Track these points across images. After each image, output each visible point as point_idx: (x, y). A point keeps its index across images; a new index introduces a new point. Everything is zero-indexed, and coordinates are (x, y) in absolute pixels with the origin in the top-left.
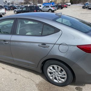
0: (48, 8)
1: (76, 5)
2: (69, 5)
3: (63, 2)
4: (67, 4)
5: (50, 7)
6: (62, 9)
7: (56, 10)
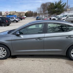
0: (13, 19)
1: (29, 17)
2: (25, 18)
3: (20, 15)
4: (24, 17)
5: (15, 18)
6: (22, 20)
7: (19, 21)
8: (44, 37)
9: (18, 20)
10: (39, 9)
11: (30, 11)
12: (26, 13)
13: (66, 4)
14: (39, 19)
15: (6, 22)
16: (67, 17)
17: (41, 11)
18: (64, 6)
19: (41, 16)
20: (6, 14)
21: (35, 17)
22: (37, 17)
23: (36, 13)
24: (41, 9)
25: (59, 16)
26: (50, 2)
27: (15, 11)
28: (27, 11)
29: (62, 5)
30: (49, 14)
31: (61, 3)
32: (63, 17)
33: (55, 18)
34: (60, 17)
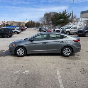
3: (19, 26)
4: (24, 28)
5: (16, 29)
7: (21, 32)
8: (48, 42)
9: (19, 31)
10: (42, 19)
11: (32, 21)
12: (27, 23)
13: (72, 15)
14: (42, 31)
15: (9, 33)
16: (71, 29)
17: (44, 22)
18: (69, 17)
19: (44, 27)
20: (2, 24)
21: (37, 28)
22: (40, 28)
23: (39, 23)
24: (44, 19)
25: (64, 27)
26: (54, 12)
27: (14, 21)
28: (28, 21)
29: (67, 15)
30: (53, 25)
31: (65, 13)
32: (67, 28)
33: (60, 30)
34: (64, 29)
